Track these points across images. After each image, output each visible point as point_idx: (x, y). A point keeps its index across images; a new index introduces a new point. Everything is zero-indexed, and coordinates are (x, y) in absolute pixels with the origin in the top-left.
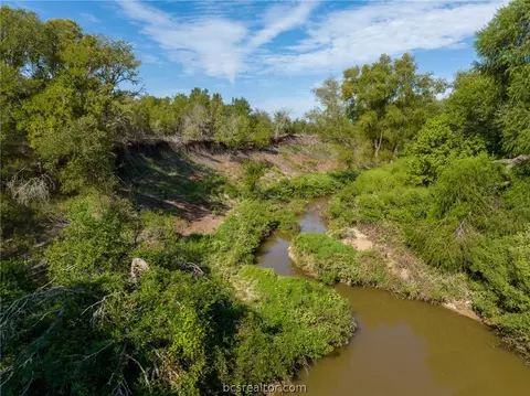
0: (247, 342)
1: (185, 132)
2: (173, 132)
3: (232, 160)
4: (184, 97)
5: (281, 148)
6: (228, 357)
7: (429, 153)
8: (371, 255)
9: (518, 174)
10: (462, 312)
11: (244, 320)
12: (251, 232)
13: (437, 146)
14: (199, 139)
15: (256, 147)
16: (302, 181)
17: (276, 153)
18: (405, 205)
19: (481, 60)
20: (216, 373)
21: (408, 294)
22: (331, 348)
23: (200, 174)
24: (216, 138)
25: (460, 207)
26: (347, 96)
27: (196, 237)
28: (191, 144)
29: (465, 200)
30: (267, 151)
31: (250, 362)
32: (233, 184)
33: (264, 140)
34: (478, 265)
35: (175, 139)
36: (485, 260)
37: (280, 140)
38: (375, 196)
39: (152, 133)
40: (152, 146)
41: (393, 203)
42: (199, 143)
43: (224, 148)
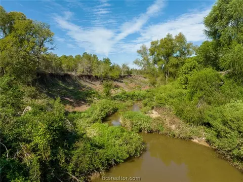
0: (80, 149)
1: (79, 70)
2: (73, 70)
3: (101, 84)
4: (79, 56)
5: (124, 80)
6: (66, 154)
7: (188, 73)
8: (158, 119)
9: (226, 77)
10: (200, 143)
11: (82, 139)
12: (102, 110)
13: (191, 71)
14: (85, 74)
15: (112, 79)
16: (133, 93)
17: (122, 82)
18: (176, 97)
19: (208, 29)
20: (57, 161)
21: (174, 136)
22: (128, 156)
23: (84, 89)
24: (93, 74)
25: (199, 93)
26: (152, 53)
27: (75, 112)
28: (81, 77)
29: (202, 90)
30: (118, 81)
31: (80, 159)
32: (100, 94)
33: (117, 76)
34: (208, 119)
35: (73, 73)
36: (211, 116)
37: (124, 77)
38: (163, 95)
39: (63, 71)
40: (62, 76)
41: (171, 97)
42: (85, 76)
43: (97, 78)
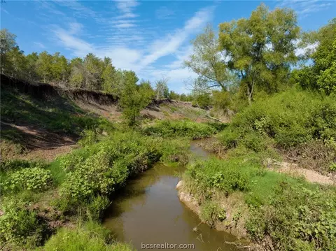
4: (79, 59)
5: (161, 108)
17: (158, 111)
28: (79, 94)
37: (161, 102)
